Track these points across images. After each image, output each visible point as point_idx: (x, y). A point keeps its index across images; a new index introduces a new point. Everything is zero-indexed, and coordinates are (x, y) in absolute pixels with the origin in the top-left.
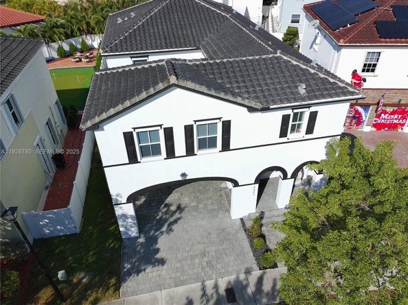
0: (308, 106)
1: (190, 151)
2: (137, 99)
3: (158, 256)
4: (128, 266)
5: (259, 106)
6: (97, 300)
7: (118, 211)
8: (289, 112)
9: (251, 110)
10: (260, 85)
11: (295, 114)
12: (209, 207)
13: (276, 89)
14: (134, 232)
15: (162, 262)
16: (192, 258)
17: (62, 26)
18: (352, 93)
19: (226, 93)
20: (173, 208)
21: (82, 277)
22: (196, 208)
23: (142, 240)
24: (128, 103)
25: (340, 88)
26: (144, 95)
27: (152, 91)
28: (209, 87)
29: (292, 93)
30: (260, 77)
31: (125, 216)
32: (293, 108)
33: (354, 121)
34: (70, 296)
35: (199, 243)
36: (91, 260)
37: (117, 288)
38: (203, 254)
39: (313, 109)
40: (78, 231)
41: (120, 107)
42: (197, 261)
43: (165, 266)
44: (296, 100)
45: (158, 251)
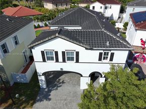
0: (110, 50)
1: (64, 61)
2: (45, 40)
3: (50, 97)
4: (38, 98)
5: (89, 48)
6: (25, 107)
7: (40, 78)
8: (102, 51)
9: (86, 49)
10: (92, 40)
11: (105, 53)
12: (74, 83)
13: (98, 42)
14: (45, 86)
15: (50, 99)
16: (61, 100)
17: (47, 16)
18: (129, 48)
19: (77, 41)
20: (61, 81)
21: (23, 98)
22: (69, 82)
23: (46, 90)
24: (42, 41)
25: (124, 45)
26: (47, 39)
27: (50, 38)
28: (70, 39)
29: (104, 44)
30: (93, 37)
31: (42, 80)
32: (104, 50)
33: (142, 60)
34: (17, 103)
35: (65, 95)
36: (28, 93)
37: (32, 105)
38: (65, 100)
39: (112, 52)
40: (28, 82)
41: (39, 42)
42: (62, 102)
43: (51, 101)
44: (104, 47)
45: (50, 95)
